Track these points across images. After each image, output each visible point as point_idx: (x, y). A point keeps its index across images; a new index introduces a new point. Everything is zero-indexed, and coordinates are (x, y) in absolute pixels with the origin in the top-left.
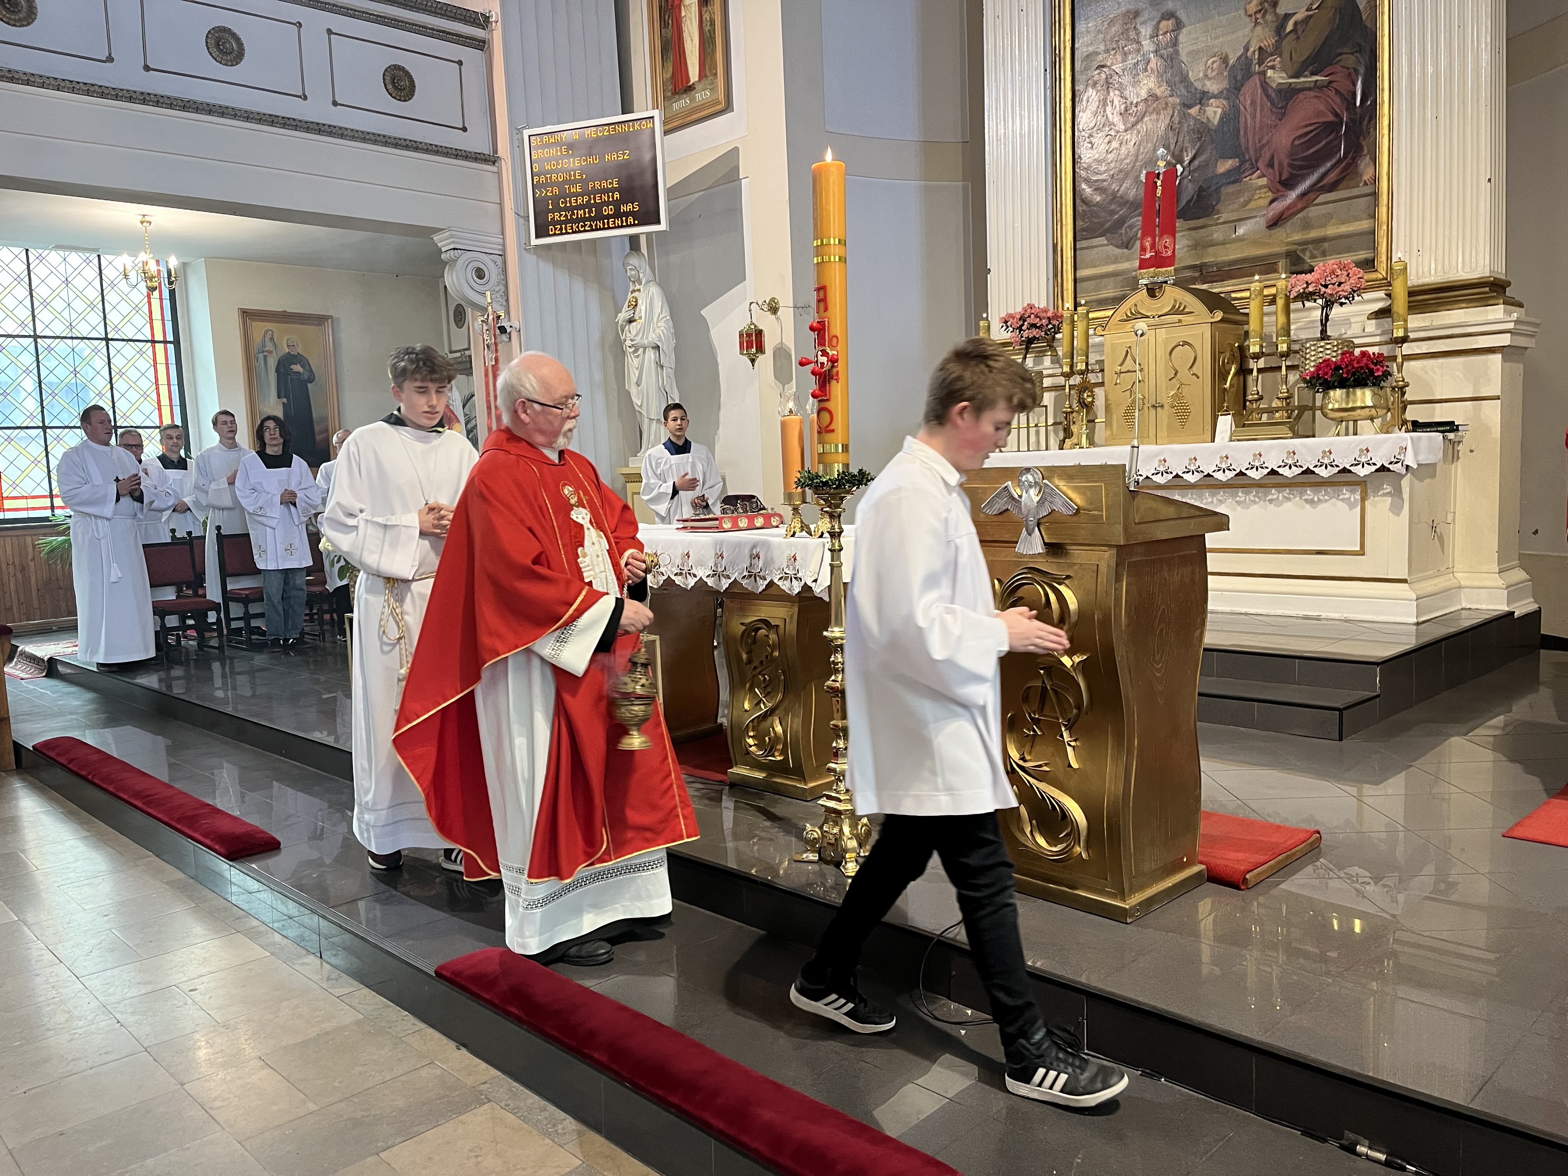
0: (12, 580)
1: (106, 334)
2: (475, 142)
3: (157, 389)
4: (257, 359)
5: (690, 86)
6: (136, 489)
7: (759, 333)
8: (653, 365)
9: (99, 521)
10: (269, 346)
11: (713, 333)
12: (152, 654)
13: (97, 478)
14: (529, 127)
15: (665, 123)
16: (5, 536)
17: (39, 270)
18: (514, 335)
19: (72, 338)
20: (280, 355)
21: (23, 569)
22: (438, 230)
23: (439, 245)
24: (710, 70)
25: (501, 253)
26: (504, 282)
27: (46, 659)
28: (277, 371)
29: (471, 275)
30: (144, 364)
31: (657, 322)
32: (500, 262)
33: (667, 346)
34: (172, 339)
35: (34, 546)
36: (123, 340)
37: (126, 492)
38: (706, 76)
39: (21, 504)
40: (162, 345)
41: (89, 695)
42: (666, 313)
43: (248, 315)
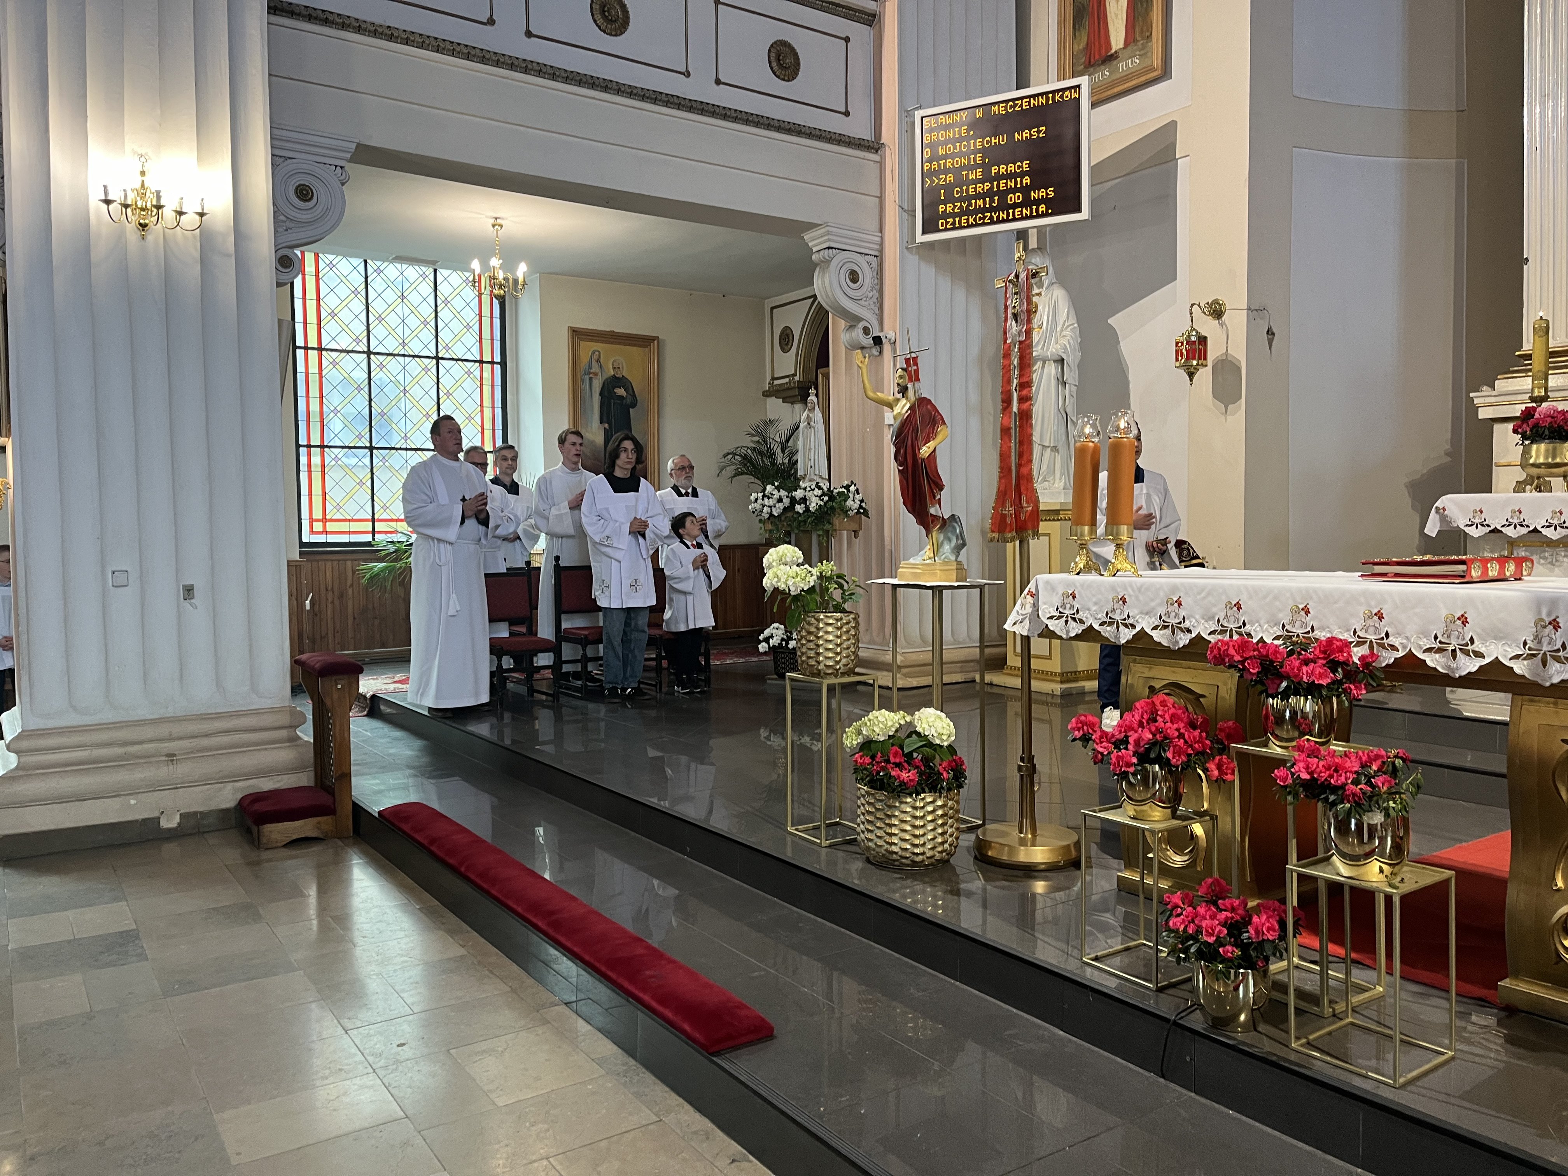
0: (330, 607)
1: (437, 352)
2: (856, 126)
3: (482, 411)
4: (583, 381)
5: (1112, 55)
6: (482, 511)
7: (1203, 340)
8: (1053, 382)
9: (442, 545)
10: (595, 368)
11: (1122, 344)
12: (485, 698)
13: (443, 497)
14: (920, 108)
15: (1093, 92)
16: (327, 560)
17: (377, 284)
18: (887, 347)
19: (404, 356)
20: (605, 377)
21: (341, 596)
22: (812, 226)
23: (810, 244)
24: (1142, 32)
25: (876, 253)
26: (878, 287)
27: (368, 696)
28: (601, 394)
29: (844, 278)
30: (471, 385)
31: (1062, 331)
32: (874, 265)
33: (1071, 360)
34: (499, 360)
35: (354, 572)
36: (453, 359)
37: (470, 513)
38: (1135, 41)
39: (344, 527)
40: (489, 365)
41: (418, 743)
42: (1073, 320)
43: (577, 334)
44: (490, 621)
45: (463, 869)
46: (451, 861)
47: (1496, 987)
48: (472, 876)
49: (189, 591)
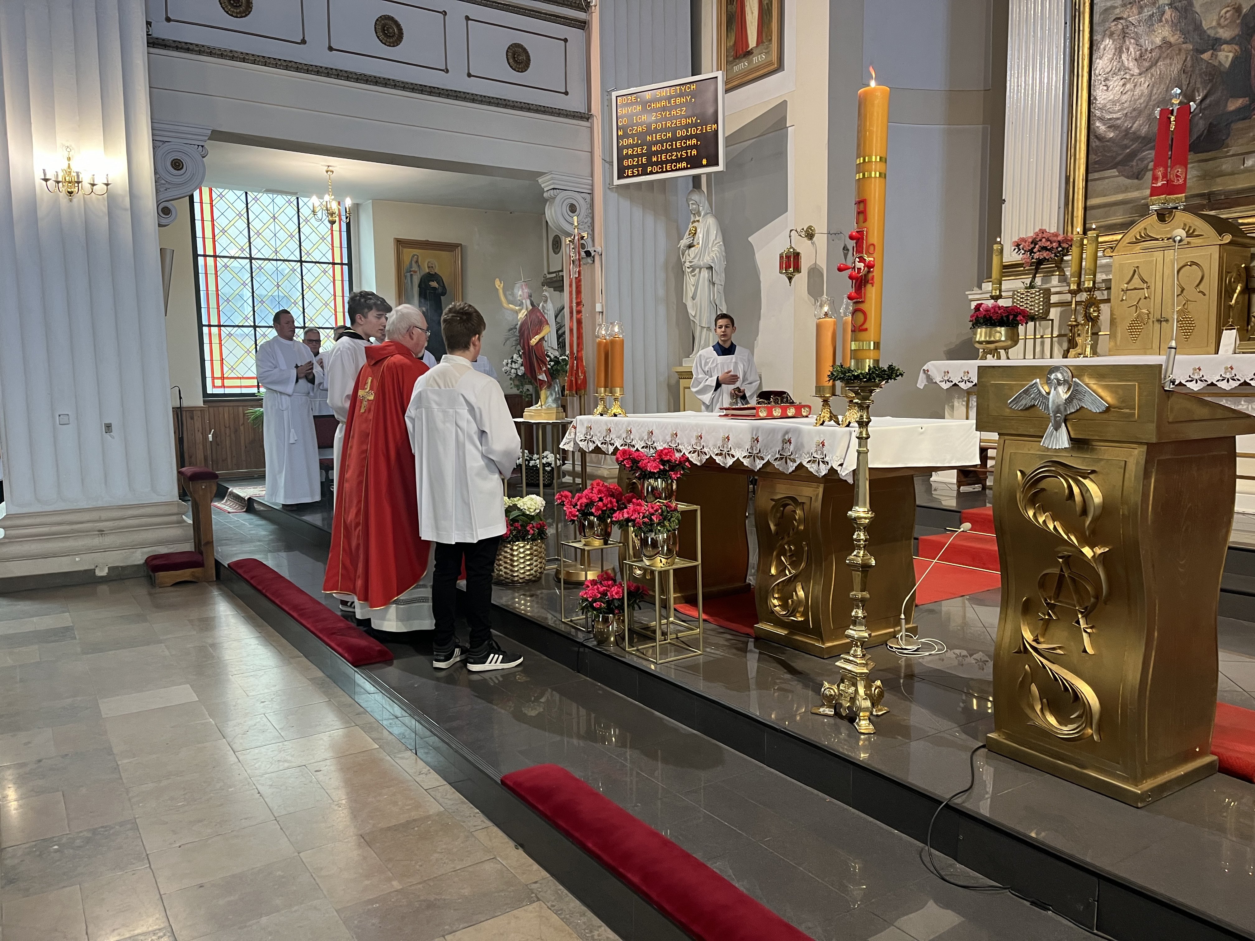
0: (228, 439)
1: (301, 257)
2: (574, 103)
3: (335, 299)
4: (406, 277)
5: (749, 52)
6: (310, 373)
7: (797, 255)
8: (707, 283)
10: (415, 267)
11: (757, 256)
12: (318, 498)
13: (283, 365)
14: (616, 89)
15: (726, 83)
16: (225, 406)
17: (255, 208)
18: (597, 258)
19: (277, 260)
20: (422, 274)
21: (236, 431)
22: (541, 174)
23: (542, 186)
24: (766, 36)
25: (589, 192)
26: (591, 215)
27: (246, 498)
28: (420, 286)
29: (566, 209)
30: (326, 280)
31: (712, 247)
32: (588, 200)
33: (720, 267)
34: (346, 262)
35: (244, 414)
36: (312, 262)
37: (303, 375)
38: (763, 42)
39: (237, 382)
40: (339, 266)
41: (271, 527)
42: (720, 239)
43: (400, 243)
44: (319, 448)
45: (264, 591)
46: (260, 587)
47: (752, 627)
48: (268, 595)
49: (108, 427)
